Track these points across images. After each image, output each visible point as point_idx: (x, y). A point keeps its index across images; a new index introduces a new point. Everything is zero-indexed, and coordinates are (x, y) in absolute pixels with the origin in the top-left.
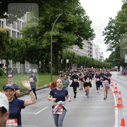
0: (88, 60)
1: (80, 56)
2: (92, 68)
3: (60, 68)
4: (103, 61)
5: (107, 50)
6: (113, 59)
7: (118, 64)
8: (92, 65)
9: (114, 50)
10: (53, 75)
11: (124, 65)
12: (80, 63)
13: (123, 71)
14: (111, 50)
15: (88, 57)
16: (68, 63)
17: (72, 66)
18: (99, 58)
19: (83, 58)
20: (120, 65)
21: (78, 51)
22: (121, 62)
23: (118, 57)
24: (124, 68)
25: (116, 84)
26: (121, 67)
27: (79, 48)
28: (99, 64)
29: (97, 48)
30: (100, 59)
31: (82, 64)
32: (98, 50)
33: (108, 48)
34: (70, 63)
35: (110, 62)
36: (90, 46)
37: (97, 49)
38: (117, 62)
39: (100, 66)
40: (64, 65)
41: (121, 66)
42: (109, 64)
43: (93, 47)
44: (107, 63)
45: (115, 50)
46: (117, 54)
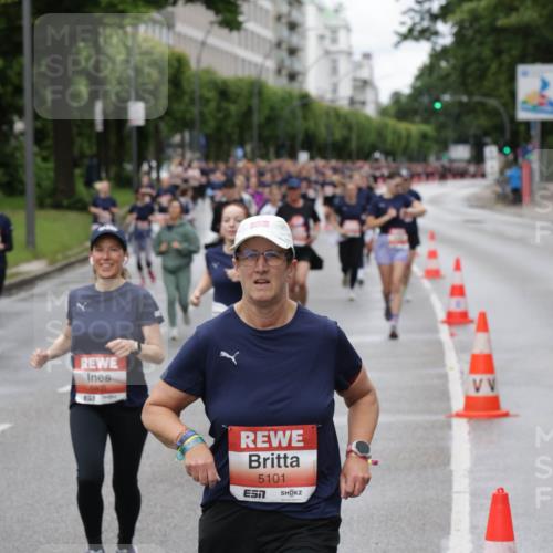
0: (272, 109)
1: (225, 83)
2: (303, 156)
3: (86, 162)
4: (370, 111)
5: (398, 34)
6: (438, 100)
7: (472, 131)
8: (300, 137)
9: (446, 33)
10: (41, 205)
11: (515, 134)
12: (219, 129)
13: (502, 180)
14: (426, 34)
15: (274, 83)
16: (139, 129)
17: (170, 146)
18: (345, 91)
19: (238, 95)
20: (486, 133)
21: (203, 44)
22: (494, 113)
23: (470, 80)
24: (511, 157)
25: (458, 267)
26: (491, 152)
27: (212, 23)
28: (345, 132)
29: (334, 22)
30: (352, 101)
31: (235, 137)
32: (342, 35)
33: (403, 24)
34: (151, 129)
35: (418, 119)
36: (284, 8)
37: (334, 31)
38: (466, 119)
39: (354, 145)
40: (113, 140)
41: (495, 142)
42: (415, 128)
43: (303, 14)
44: (403, 126)
45: (456, 35)
46: (466, 65)
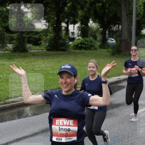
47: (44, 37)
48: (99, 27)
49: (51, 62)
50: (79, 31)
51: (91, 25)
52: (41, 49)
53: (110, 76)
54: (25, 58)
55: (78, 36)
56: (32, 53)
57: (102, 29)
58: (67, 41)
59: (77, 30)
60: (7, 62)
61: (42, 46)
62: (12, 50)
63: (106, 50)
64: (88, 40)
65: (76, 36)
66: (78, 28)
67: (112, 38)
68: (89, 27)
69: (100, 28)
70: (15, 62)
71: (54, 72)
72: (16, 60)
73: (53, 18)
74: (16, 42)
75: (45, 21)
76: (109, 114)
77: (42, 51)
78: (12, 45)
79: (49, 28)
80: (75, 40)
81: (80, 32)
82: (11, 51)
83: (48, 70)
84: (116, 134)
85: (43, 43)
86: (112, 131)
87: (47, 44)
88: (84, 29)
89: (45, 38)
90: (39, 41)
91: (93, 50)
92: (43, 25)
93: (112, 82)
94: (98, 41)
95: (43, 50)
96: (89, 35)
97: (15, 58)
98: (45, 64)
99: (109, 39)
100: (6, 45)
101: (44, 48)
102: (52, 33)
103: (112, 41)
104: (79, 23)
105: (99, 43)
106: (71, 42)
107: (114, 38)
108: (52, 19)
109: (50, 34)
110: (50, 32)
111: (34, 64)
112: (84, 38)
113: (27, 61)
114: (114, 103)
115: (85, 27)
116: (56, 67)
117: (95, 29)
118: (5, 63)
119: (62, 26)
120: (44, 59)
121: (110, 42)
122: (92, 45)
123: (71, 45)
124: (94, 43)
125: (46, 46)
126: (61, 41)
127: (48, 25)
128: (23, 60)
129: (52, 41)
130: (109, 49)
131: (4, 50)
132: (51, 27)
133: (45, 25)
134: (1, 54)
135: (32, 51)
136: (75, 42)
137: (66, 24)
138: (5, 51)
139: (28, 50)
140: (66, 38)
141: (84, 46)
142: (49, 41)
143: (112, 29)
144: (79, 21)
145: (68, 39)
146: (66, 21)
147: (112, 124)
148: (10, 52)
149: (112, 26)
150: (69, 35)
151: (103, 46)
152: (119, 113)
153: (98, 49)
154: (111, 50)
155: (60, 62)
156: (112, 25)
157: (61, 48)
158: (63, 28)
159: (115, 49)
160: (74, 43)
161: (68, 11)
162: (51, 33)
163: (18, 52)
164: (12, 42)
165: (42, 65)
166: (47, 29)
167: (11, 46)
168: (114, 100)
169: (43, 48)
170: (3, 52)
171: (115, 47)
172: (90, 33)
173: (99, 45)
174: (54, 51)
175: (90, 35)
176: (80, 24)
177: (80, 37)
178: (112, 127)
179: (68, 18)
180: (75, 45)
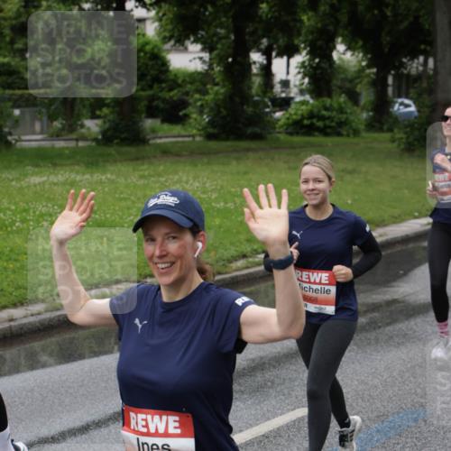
47: (197, 96)
48: (364, 64)
49: (219, 174)
50: (303, 78)
51: (340, 59)
52: (187, 133)
53: (400, 216)
54: (139, 162)
55: (302, 92)
56: (158, 146)
57: (375, 70)
58: (267, 110)
59: (299, 73)
60: (84, 174)
61: (190, 123)
62: (100, 137)
63: (387, 136)
64: (331, 105)
65: (294, 92)
66: (301, 68)
67: (407, 97)
68: (334, 62)
69: (369, 66)
70: (109, 176)
71: (229, 205)
72: (111, 168)
73: (224, 38)
74: (112, 113)
75: (199, 47)
76: (397, 336)
77: (191, 139)
78: (99, 122)
79: (213, 69)
80: (293, 106)
81: (306, 80)
82: (95, 140)
83: (210, 198)
84: (421, 397)
85: (194, 116)
86: (408, 388)
87: (207, 120)
88: (318, 72)
89: (200, 100)
90: (180, 111)
91: (348, 135)
92: (194, 59)
93: (407, 236)
94: (363, 109)
95: (193, 136)
96: (334, 88)
97: (108, 161)
98: (200, 179)
99: (397, 102)
100: (80, 123)
101: (199, 130)
102: (221, 83)
103: (407, 106)
104: (304, 53)
105: (365, 115)
106: (281, 110)
107: (411, 99)
108: (220, 39)
109: (216, 88)
110: (214, 79)
111: (166, 181)
112: (321, 100)
113: (146, 173)
114: (412, 299)
115: (323, 65)
116: (233, 190)
117: (353, 69)
118: (78, 178)
119: (251, 61)
120: (196, 166)
121: (399, 109)
122: (343, 120)
123: (278, 120)
124: (351, 113)
125: (203, 123)
126: (249, 110)
127: (207, 59)
128: (134, 170)
129: (222, 110)
130: (396, 130)
131: (74, 136)
132: (218, 65)
133: (201, 58)
134: (67, 152)
135: (158, 141)
136: (293, 112)
137: (264, 57)
138: (77, 140)
139: (148, 137)
140: (266, 100)
141: (320, 124)
142: (212, 110)
143: (406, 69)
144: (302, 46)
145: (270, 103)
146: (263, 47)
147: (409, 366)
148: (94, 144)
149: (404, 60)
150: (275, 90)
151: (377, 125)
152: (430, 331)
153: (364, 134)
154: (404, 136)
155: (245, 173)
156: (406, 57)
157: (249, 130)
158: (255, 70)
159: (416, 133)
160: (287, 116)
161: (269, 16)
162: (217, 84)
163: (117, 143)
164: (98, 113)
165: (191, 184)
166: (207, 71)
167: (97, 125)
168: (412, 291)
169: (194, 131)
170: (72, 144)
171: (416, 125)
172: (339, 83)
173: (366, 120)
174: (227, 139)
175: (338, 90)
176: (307, 54)
177: (307, 97)
178: (407, 375)
179: (268, 37)
180: (291, 121)
